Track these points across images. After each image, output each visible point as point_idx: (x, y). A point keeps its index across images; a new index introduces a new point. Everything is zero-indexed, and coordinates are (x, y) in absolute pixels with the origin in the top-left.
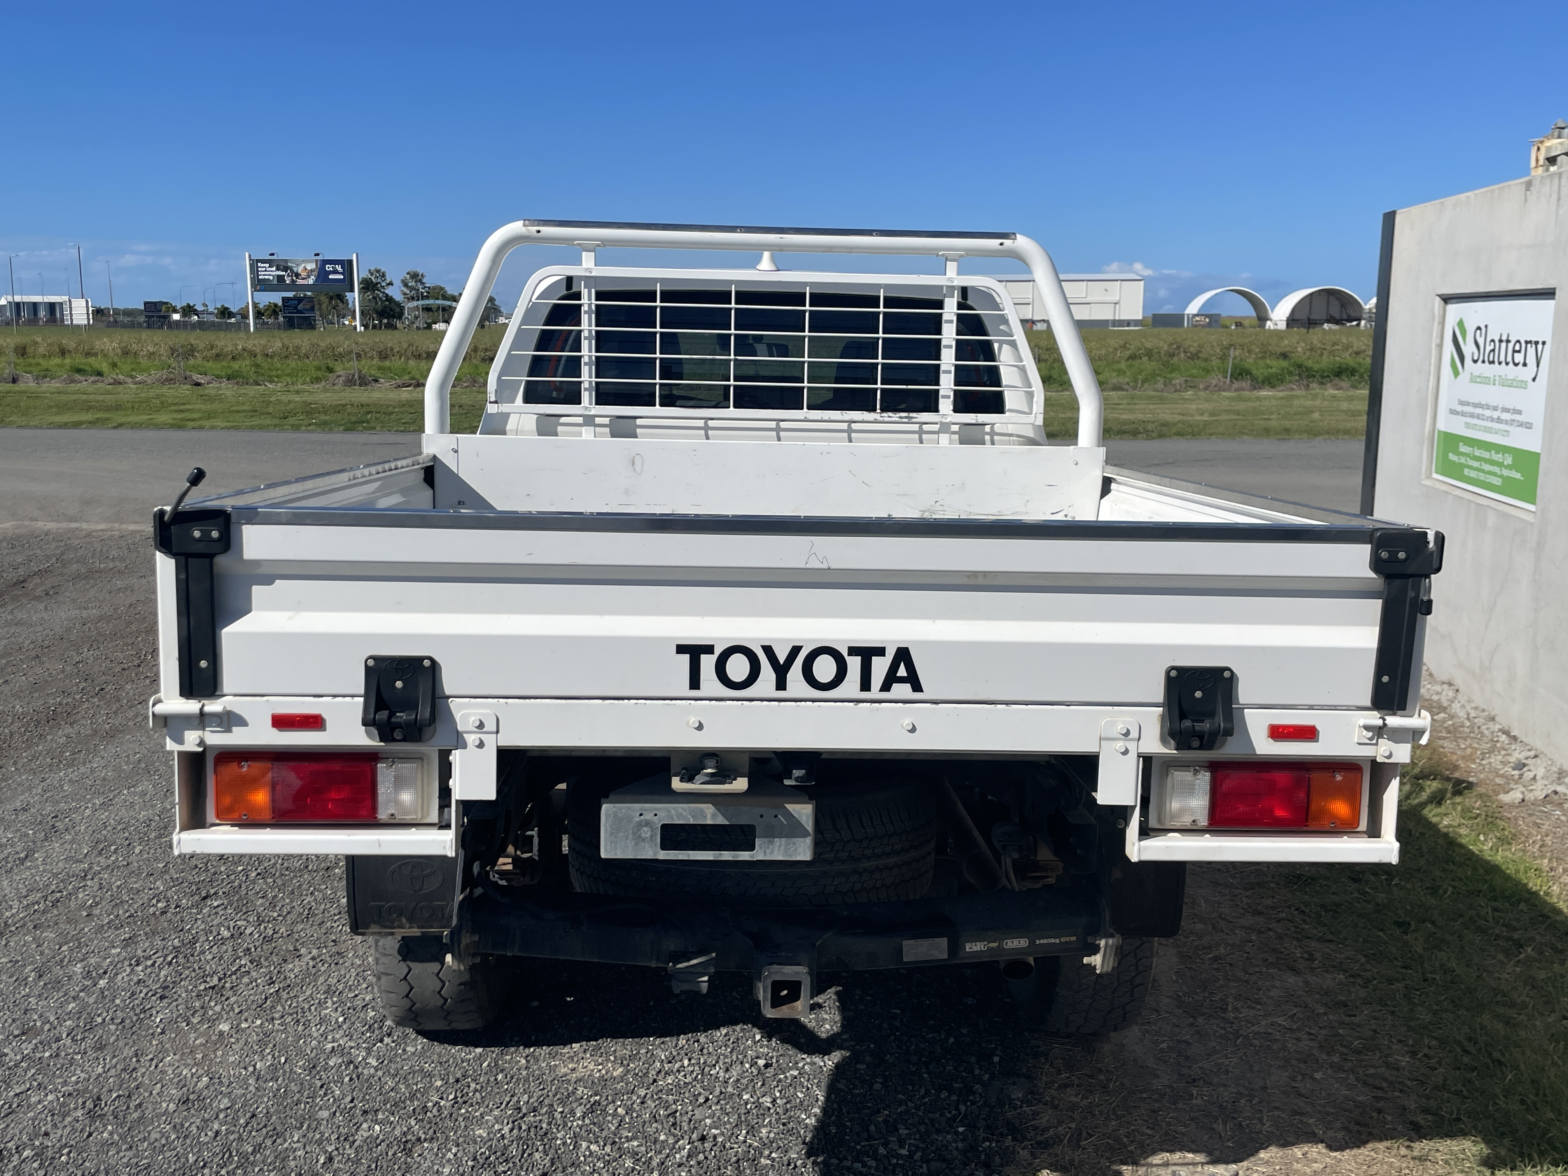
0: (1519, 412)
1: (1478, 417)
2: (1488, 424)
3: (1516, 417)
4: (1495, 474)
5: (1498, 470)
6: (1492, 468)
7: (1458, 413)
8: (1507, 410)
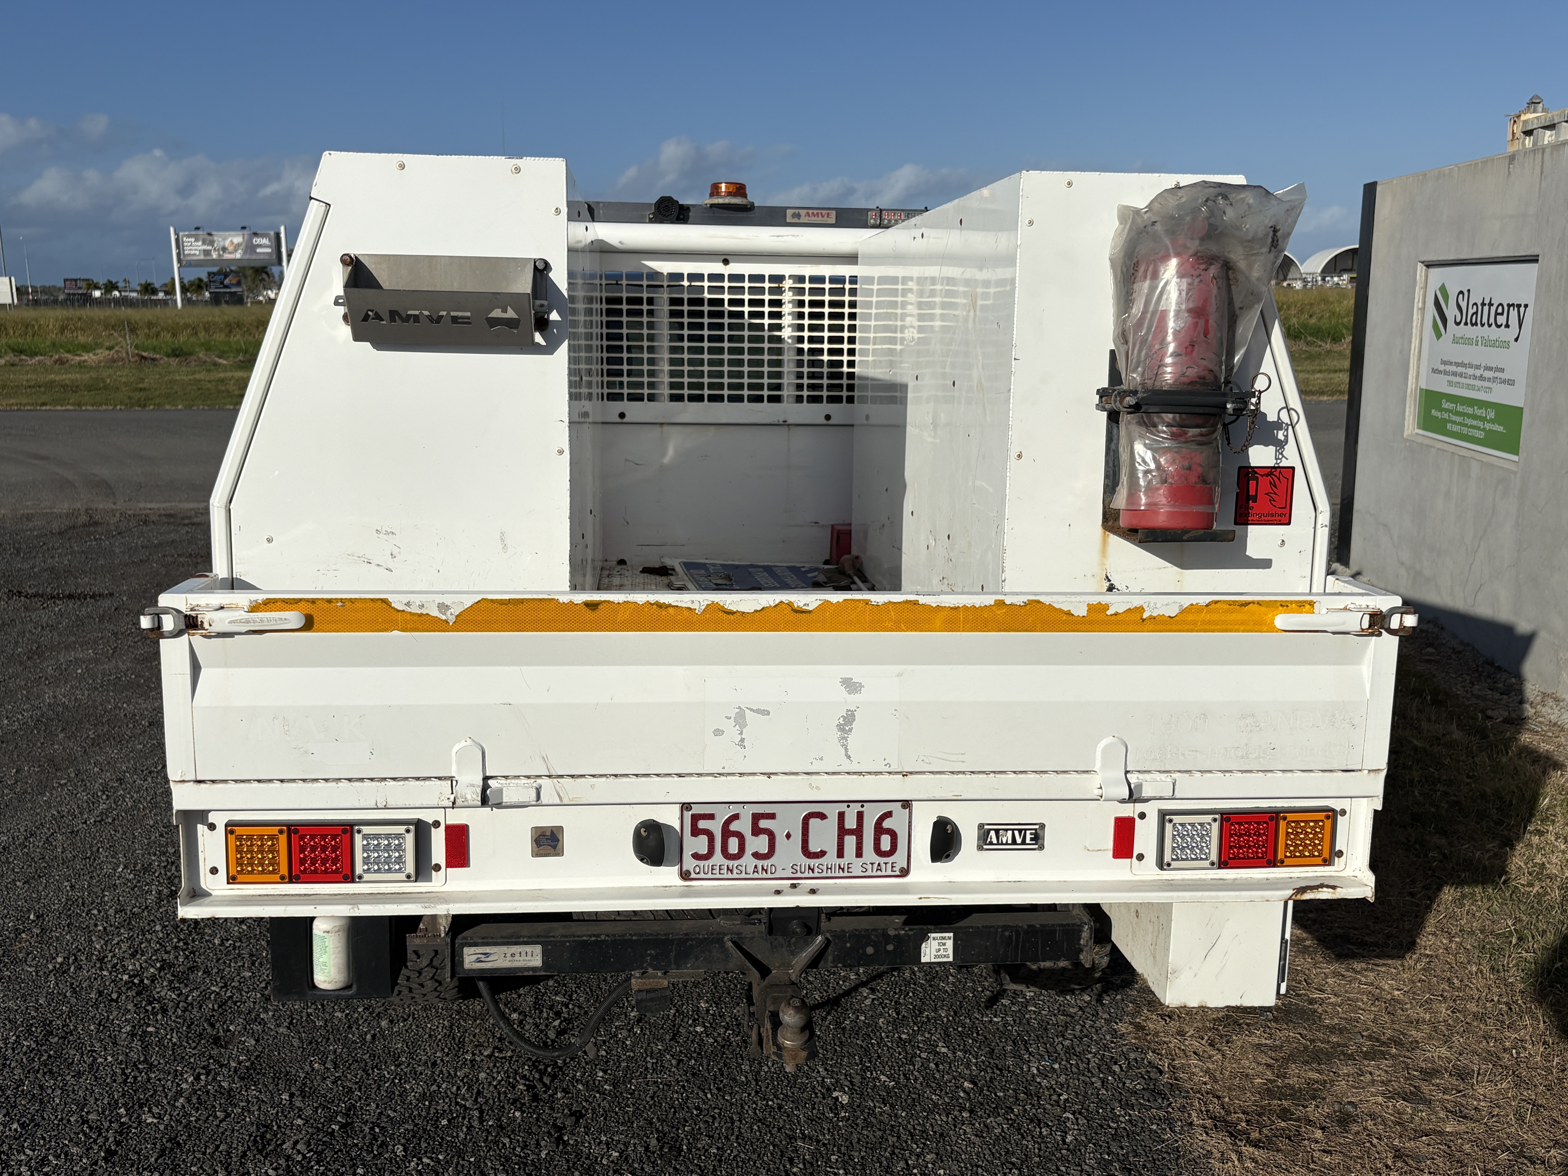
0: (1502, 370)
1: (1461, 375)
2: (1471, 382)
3: (1499, 375)
4: (1478, 428)
5: (1480, 424)
6: (1474, 423)
7: (1440, 372)
8: (1489, 369)
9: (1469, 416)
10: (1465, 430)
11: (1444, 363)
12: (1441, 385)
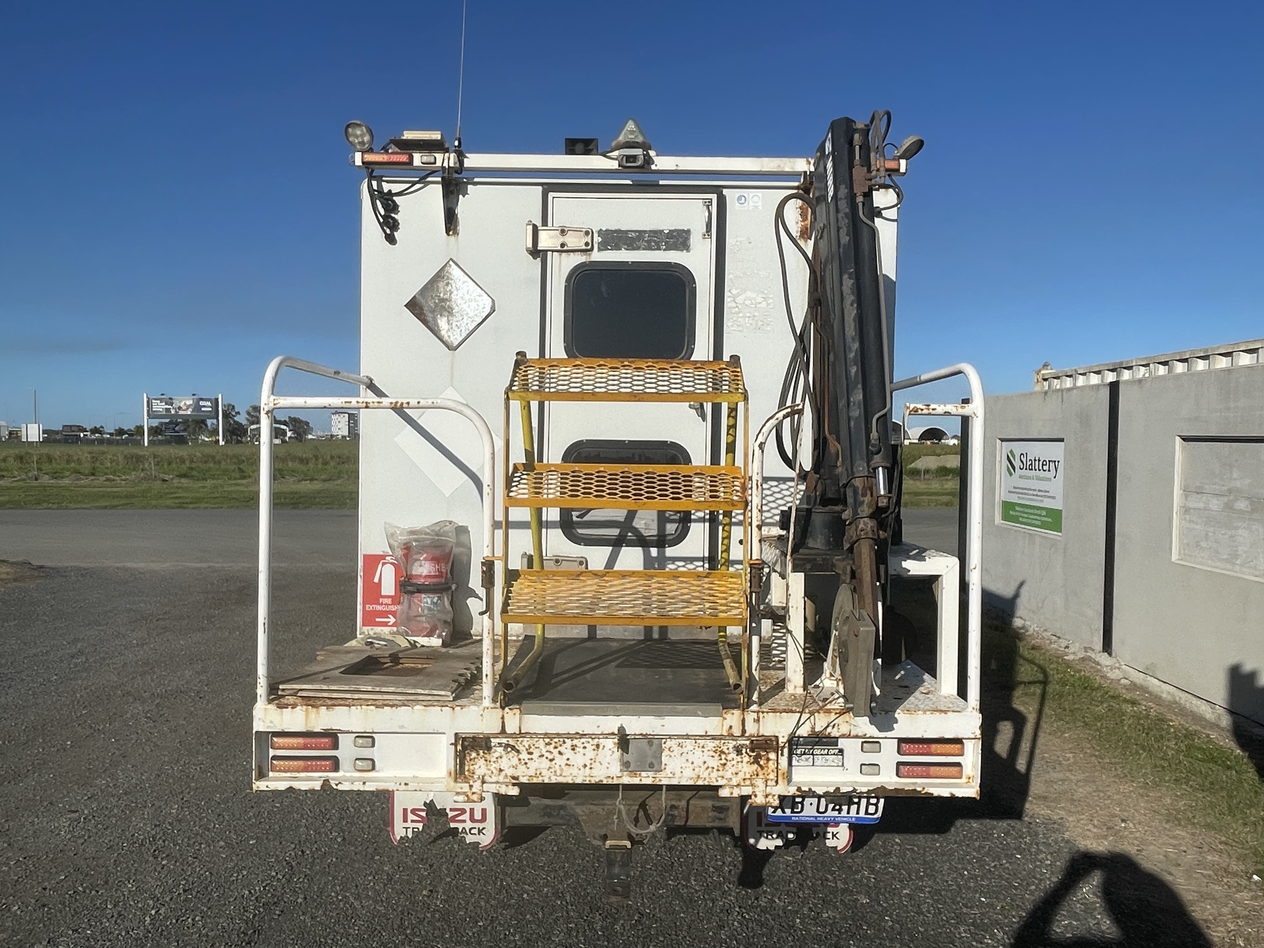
0: (1048, 492)
1: (1025, 494)
2: (1031, 497)
3: (1046, 494)
4: (1037, 520)
5: (1038, 518)
6: (1035, 517)
7: (1013, 492)
8: (1042, 491)
9: (1032, 514)
10: (1029, 521)
11: (1015, 488)
12: (1014, 499)
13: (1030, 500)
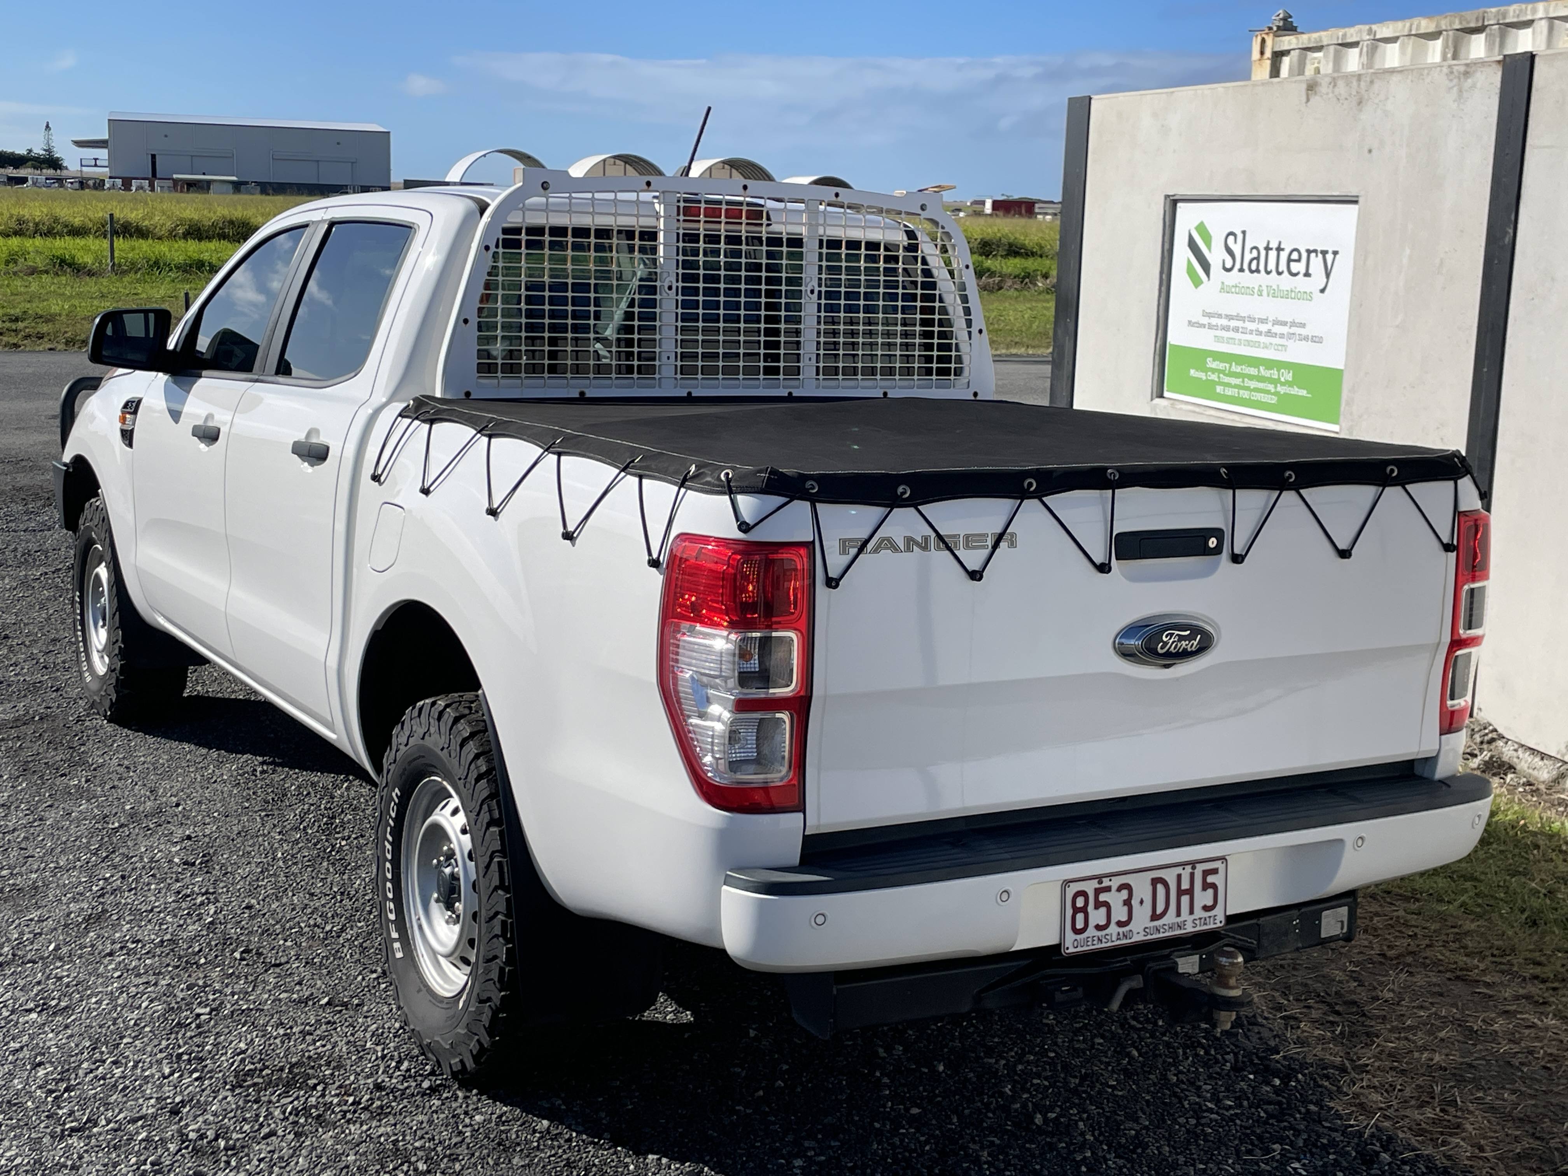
0: (1303, 325)
1: (1236, 330)
2: (1254, 338)
3: (1297, 331)
4: (1268, 392)
5: (1271, 388)
6: (1261, 385)
7: (1204, 326)
8: (1284, 324)
9: (1251, 377)
10: (1245, 394)
11: (1205, 314)
12: (1204, 340)
13: (1249, 343)
